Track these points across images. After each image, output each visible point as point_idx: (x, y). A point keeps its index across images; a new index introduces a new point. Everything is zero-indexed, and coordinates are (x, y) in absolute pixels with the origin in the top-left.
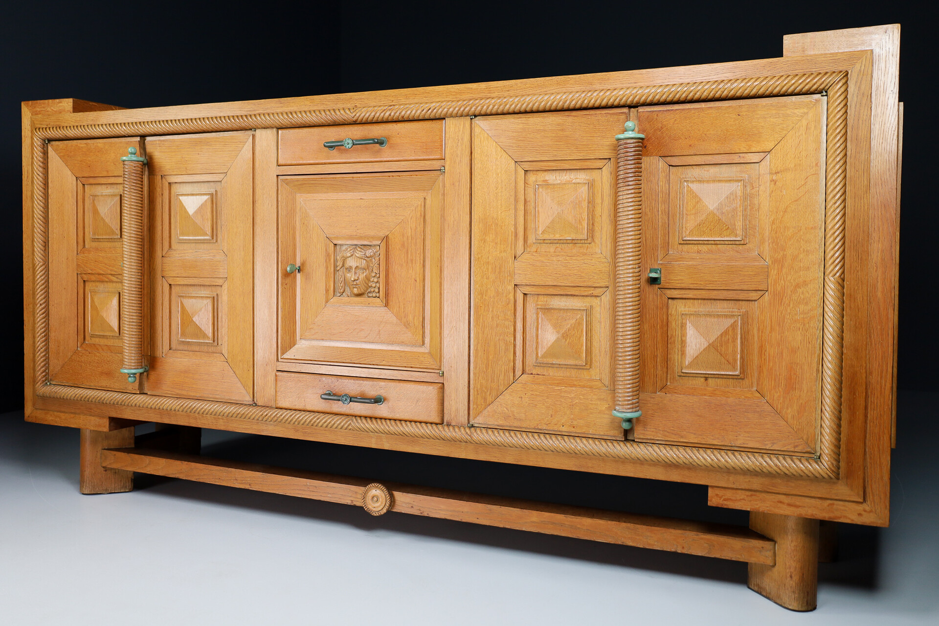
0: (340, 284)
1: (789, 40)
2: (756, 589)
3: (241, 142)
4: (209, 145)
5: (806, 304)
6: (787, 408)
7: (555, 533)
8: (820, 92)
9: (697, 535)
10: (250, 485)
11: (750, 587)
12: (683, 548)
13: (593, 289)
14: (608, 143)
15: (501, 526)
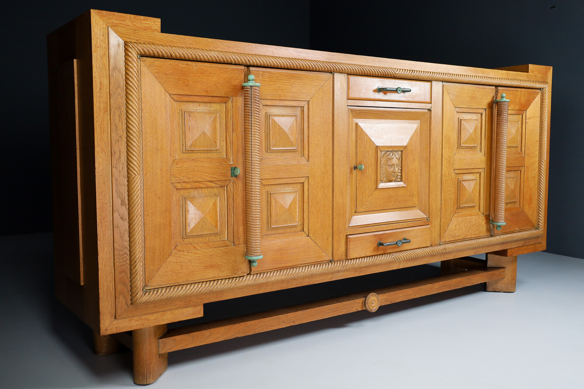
0: (383, 175)
1: (531, 66)
2: (492, 290)
3: (323, 80)
4: (300, 80)
5: (535, 170)
6: (529, 212)
7: (444, 291)
8: (540, 89)
9: (487, 273)
10: (294, 322)
11: (488, 290)
12: (483, 280)
13: (479, 169)
14: (487, 102)
15: (424, 295)
